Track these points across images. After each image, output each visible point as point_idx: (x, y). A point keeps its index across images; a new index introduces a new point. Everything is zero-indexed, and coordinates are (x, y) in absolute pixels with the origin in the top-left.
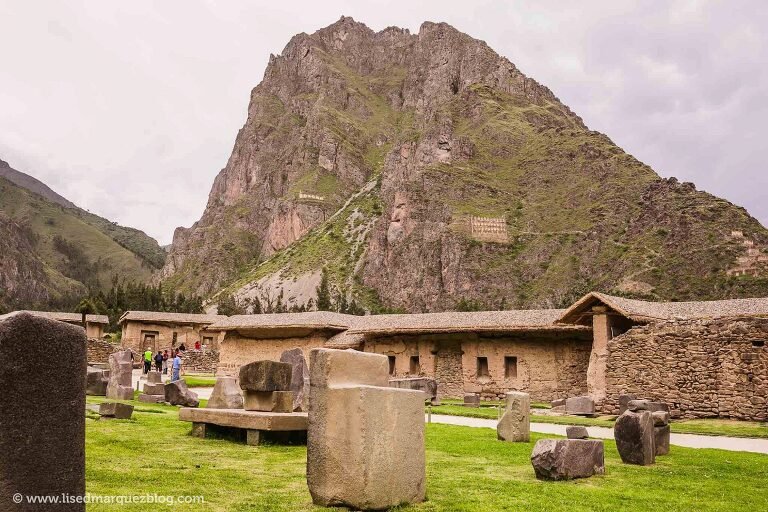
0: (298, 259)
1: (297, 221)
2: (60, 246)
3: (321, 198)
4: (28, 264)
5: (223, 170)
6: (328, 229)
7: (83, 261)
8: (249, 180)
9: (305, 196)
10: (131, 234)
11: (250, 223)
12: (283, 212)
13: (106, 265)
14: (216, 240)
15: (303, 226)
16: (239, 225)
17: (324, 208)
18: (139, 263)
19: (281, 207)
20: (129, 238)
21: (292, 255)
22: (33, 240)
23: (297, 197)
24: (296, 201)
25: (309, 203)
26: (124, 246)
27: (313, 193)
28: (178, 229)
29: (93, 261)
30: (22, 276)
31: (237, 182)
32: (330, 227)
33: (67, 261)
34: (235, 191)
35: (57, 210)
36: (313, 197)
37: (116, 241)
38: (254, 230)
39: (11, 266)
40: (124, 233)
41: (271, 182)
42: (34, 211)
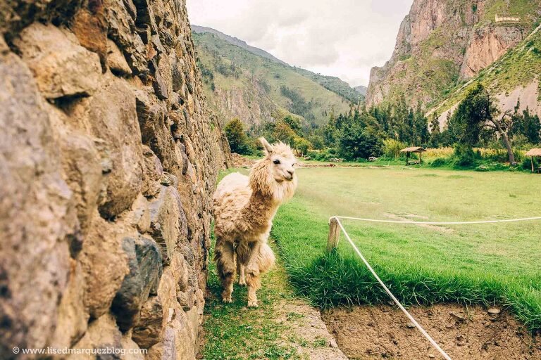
0: (506, 76)
1: (495, 43)
2: (285, 92)
3: (517, 20)
4: (267, 106)
5: (406, 17)
6: (529, 46)
7: (301, 102)
8: (434, 19)
9: (501, 19)
10: (331, 80)
11: (446, 51)
12: (479, 37)
13: (316, 104)
14: (416, 69)
15: (501, 46)
16: (436, 54)
17: (520, 28)
18: (340, 100)
19: (477, 32)
20: (330, 83)
21: (497, 73)
22: (267, 89)
23: (493, 21)
24: (493, 25)
25: (506, 25)
26: (328, 89)
27: (507, 16)
28: (374, 68)
29: (307, 101)
30: (263, 115)
31: (423, 22)
32: (532, 44)
33: (291, 103)
34: (422, 29)
35: (280, 68)
36: (509, 19)
37: (322, 85)
38: (449, 57)
39: (256, 108)
40: (325, 80)
41: (462, 14)
42: (266, 70)
